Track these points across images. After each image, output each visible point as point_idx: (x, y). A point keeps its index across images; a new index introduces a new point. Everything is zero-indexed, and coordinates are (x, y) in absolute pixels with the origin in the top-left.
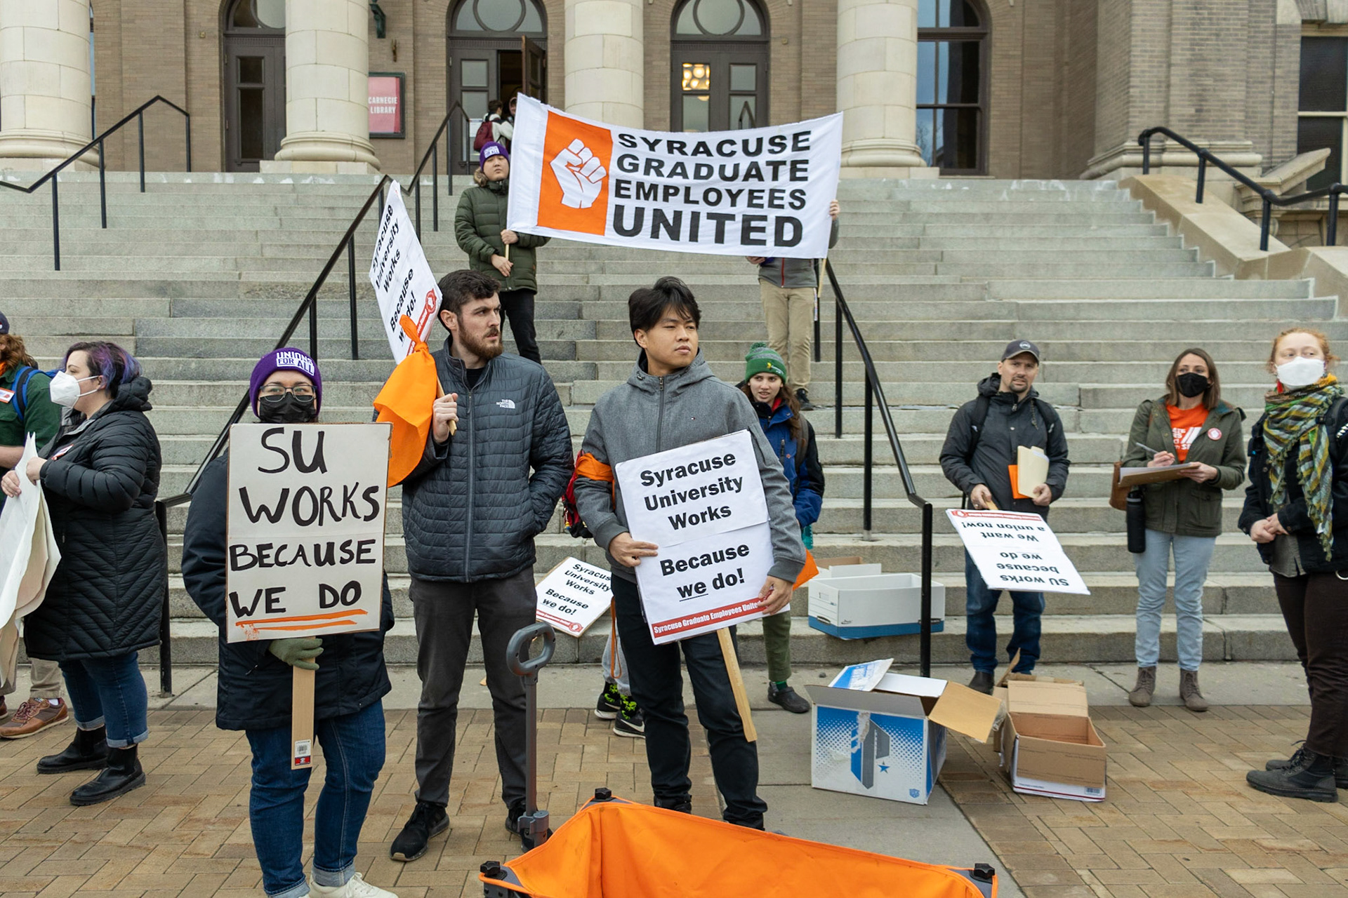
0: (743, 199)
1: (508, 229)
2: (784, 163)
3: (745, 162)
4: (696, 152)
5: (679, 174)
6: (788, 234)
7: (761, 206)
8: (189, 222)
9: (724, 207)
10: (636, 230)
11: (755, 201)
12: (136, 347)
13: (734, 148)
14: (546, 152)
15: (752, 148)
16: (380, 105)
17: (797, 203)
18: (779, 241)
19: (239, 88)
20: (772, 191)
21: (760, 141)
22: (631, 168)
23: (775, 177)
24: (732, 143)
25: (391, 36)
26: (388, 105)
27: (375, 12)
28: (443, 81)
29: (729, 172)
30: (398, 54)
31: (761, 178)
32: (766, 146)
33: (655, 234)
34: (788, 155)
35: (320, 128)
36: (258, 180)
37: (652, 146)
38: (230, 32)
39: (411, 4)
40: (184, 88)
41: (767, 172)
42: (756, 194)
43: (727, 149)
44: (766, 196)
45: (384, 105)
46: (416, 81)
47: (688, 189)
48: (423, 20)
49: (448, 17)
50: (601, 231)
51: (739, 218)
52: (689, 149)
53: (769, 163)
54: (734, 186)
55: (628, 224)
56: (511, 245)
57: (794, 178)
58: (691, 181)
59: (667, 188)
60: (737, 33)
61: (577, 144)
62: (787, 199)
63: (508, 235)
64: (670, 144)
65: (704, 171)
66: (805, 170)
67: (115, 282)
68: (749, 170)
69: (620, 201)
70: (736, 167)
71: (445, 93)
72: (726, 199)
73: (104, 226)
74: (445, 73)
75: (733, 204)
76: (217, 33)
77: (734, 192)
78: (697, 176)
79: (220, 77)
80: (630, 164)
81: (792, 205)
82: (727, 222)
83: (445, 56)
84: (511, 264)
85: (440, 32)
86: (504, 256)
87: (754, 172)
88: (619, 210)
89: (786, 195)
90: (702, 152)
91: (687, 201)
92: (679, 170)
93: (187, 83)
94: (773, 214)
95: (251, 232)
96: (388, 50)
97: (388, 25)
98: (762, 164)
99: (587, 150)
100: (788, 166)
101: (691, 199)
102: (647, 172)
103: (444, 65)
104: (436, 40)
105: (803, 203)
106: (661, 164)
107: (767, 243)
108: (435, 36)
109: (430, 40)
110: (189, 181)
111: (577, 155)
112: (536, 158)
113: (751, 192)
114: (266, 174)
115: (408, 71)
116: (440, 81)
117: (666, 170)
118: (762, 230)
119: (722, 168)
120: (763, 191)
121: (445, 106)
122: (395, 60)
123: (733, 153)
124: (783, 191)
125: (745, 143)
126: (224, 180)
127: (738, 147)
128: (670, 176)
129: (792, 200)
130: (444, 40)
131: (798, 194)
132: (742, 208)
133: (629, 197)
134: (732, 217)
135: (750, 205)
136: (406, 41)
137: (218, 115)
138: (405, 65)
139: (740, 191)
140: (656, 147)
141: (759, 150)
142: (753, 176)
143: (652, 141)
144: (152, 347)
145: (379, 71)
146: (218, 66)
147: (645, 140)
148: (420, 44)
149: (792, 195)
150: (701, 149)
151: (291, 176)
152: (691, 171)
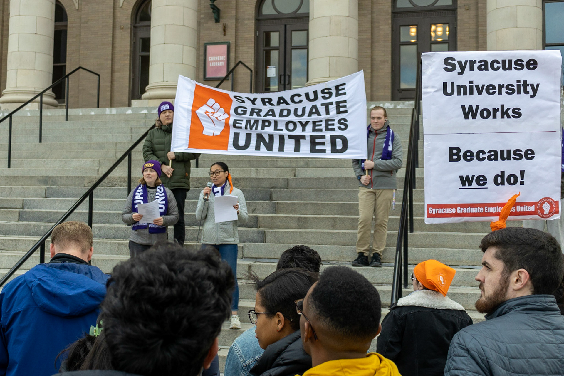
0: (309, 127)
1: (171, 151)
2: (331, 103)
3: (309, 105)
4: (279, 103)
5: (270, 115)
6: (339, 145)
7: (321, 130)
8: (84, 138)
9: (298, 131)
10: (246, 146)
11: (317, 128)
12: (19, 216)
13: (301, 98)
14: (193, 106)
15: (312, 97)
16: (215, 61)
17: (343, 127)
18: (334, 150)
19: (140, 56)
20: (327, 121)
21: (315, 93)
22: (242, 112)
23: (328, 113)
24: (299, 95)
25: (223, 21)
26: (220, 61)
27: (213, 9)
28: (252, 45)
29: (300, 112)
30: (227, 31)
31: (319, 114)
32: (320, 95)
33: (258, 148)
34: (334, 99)
35: (165, 80)
36: (129, 112)
37: (253, 101)
38: (137, 25)
39: (235, 2)
40: (110, 57)
41: (322, 110)
42: (317, 124)
43: (297, 99)
44: (323, 124)
45: (217, 61)
46: (236, 46)
47: (276, 122)
48: (242, 10)
49: (256, 8)
50: (225, 148)
51: (308, 138)
52: (275, 102)
53: (322, 105)
54: (304, 119)
55: (242, 142)
56: (173, 160)
57: (339, 112)
58: (277, 118)
59: (264, 122)
60: (436, 5)
61: (211, 101)
62: (336, 125)
63: (171, 155)
64: (263, 100)
65: (285, 113)
66: (345, 106)
67: (23, 177)
68: (311, 109)
69: (237, 131)
70: (304, 109)
71: (253, 52)
72: (299, 128)
73: (40, 141)
74: (253, 40)
75: (304, 130)
76: (129, 26)
77: (304, 123)
78: (281, 115)
79: (130, 50)
80: (242, 111)
81: (340, 128)
82: (301, 140)
83: (253, 31)
84: (173, 170)
85: (251, 17)
86: (169, 165)
87: (314, 111)
88: (237, 136)
89: (336, 122)
90: (282, 103)
91: (276, 129)
92: (271, 113)
93: (113, 54)
94: (328, 135)
95: (113, 143)
96: (221, 29)
97: (221, 15)
98: (319, 106)
99: (217, 104)
100: (334, 105)
101: (278, 128)
102: (251, 114)
103: (253, 35)
104: (249, 22)
105: (346, 126)
106: (260, 110)
107: (327, 151)
108: (249, 19)
109: (246, 22)
110: (93, 113)
111: (211, 107)
112: (188, 110)
113: (314, 123)
114: (134, 108)
115: (232, 41)
116: (251, 45)
117: (263, 114)
118: (323, 144)
119: (296, 110)
120: (321, 121)
121: (253, 59)
122: (225, 35)
123: (301, 101)
124: (334, 120)
125: (307, 95)
126: (111, 112)
127: (303, 97)
128: (265, 116)
129: (339, 125)
130: (254, 21)
131: (343, 121)
132: (309, 132)
133: (241, 128)
134: (304, 137)
135: (314, 130)
136: (231, 23)
137: (128, 71)
138: (230, 37)
139: (307, 123)
140: (256, 102)
141: (316, 98)
142: (314, 113)
143: (252, 99)
144: (27, 216)
145: (216, 42)
146: (129, 44)
147: (248, 98)
148: (239, 25)
149: (339, 122)
150: (282, 101)
151: (147, 108)
152: (277, 113)
